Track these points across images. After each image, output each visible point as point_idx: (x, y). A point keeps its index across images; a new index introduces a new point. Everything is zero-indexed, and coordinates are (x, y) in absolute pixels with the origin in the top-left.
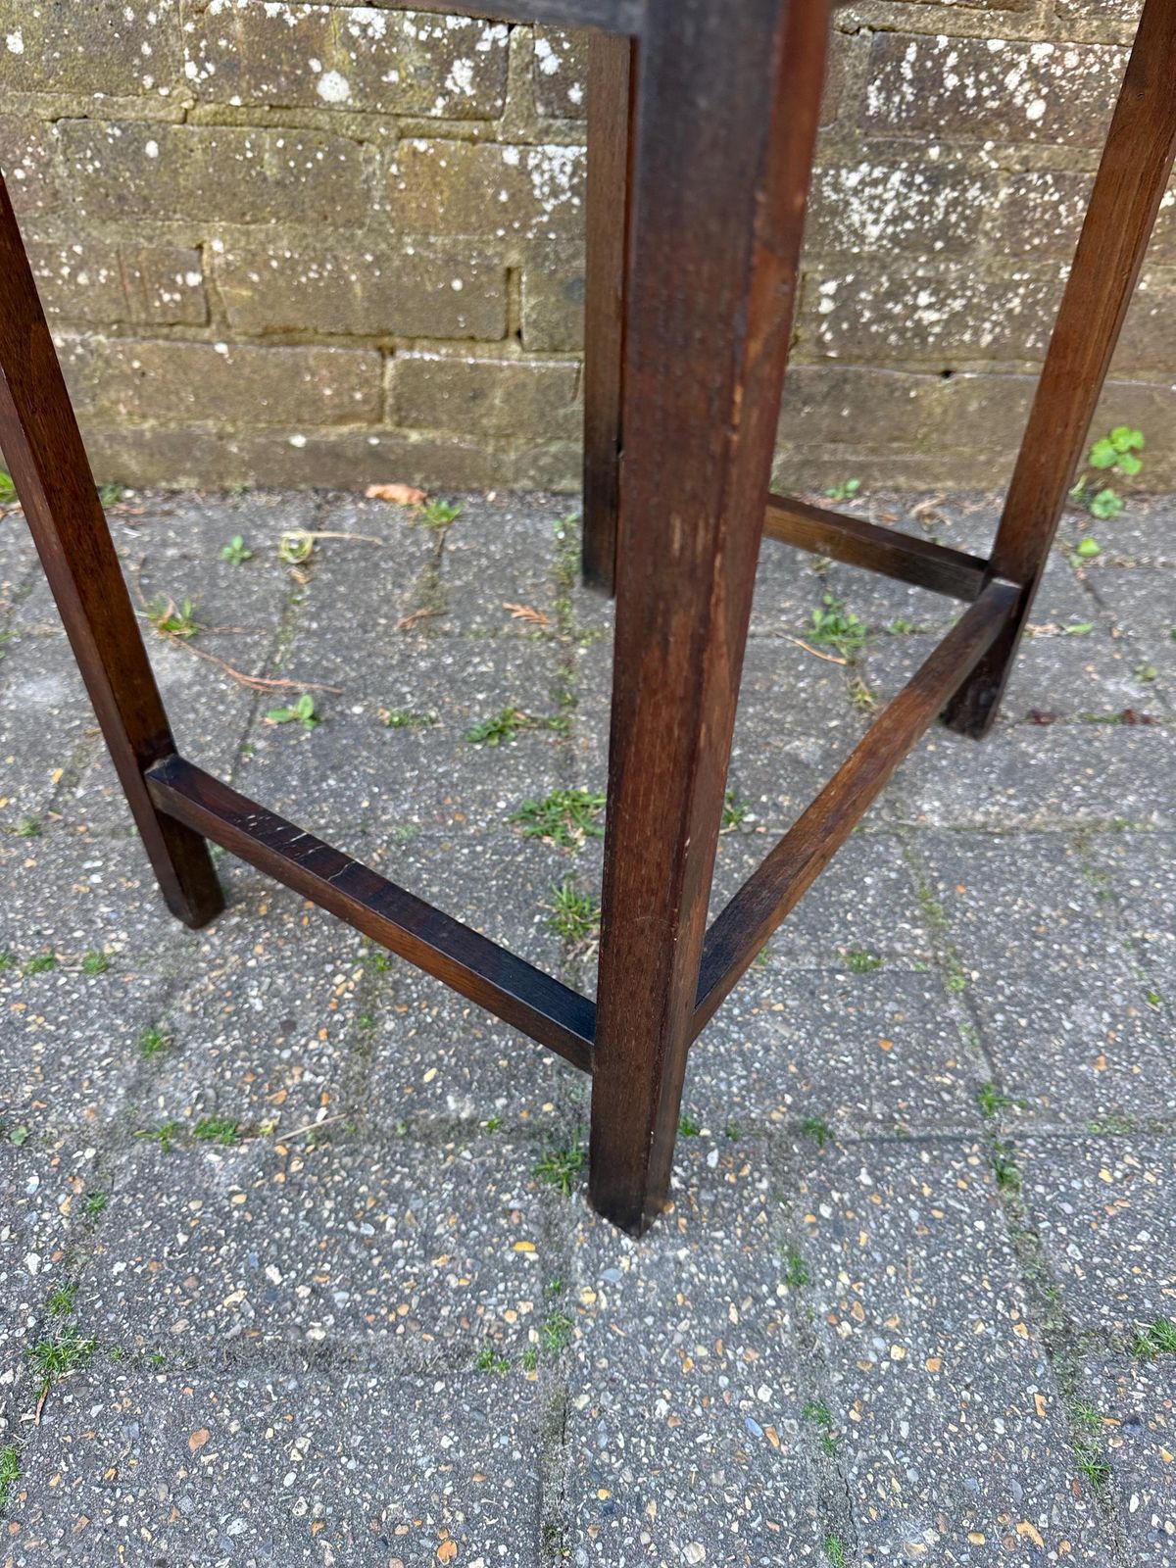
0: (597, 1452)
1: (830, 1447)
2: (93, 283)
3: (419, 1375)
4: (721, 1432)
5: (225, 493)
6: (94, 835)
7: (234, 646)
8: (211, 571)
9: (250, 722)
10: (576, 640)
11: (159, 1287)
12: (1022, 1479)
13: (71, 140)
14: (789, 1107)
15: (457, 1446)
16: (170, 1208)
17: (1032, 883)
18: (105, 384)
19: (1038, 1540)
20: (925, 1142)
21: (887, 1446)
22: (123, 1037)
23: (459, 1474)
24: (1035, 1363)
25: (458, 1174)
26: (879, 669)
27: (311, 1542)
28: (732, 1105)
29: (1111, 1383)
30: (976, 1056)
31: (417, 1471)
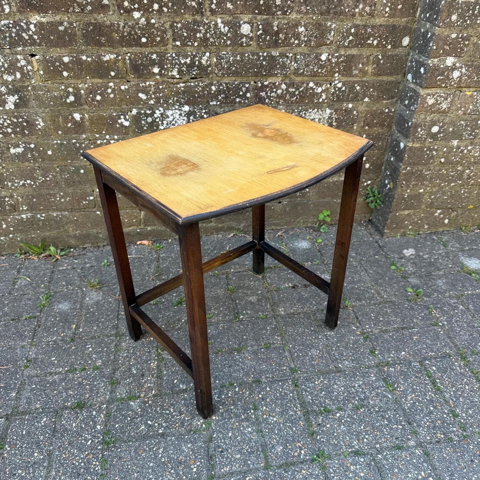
0: (218, 443)
1: (263, 437)
2: (65, 201)
3: (182, 435)
4: (242, 437)
5: (99, 247)
6: (87, 339)
7: (110, 289)
8: (100, 269)
9: (119, 308)
11: (127, 428)
12: (298, 437)
13: (62, 171)
14: (252, 377)
15: (191, 446)
16: (125, 413)
17: (303, 324)
18: (67, 224)
19: (301, 446)
20: (281, 381)
21: (273, 435)
22: (106, 382)
23: (192, 450)
24: (301, 418)
25: (185, 399)
26: (269, 278)
27: (166, 465)
28: (240, 379)
29: (315, 419)
30: (291, 362)
31: (184, 451)
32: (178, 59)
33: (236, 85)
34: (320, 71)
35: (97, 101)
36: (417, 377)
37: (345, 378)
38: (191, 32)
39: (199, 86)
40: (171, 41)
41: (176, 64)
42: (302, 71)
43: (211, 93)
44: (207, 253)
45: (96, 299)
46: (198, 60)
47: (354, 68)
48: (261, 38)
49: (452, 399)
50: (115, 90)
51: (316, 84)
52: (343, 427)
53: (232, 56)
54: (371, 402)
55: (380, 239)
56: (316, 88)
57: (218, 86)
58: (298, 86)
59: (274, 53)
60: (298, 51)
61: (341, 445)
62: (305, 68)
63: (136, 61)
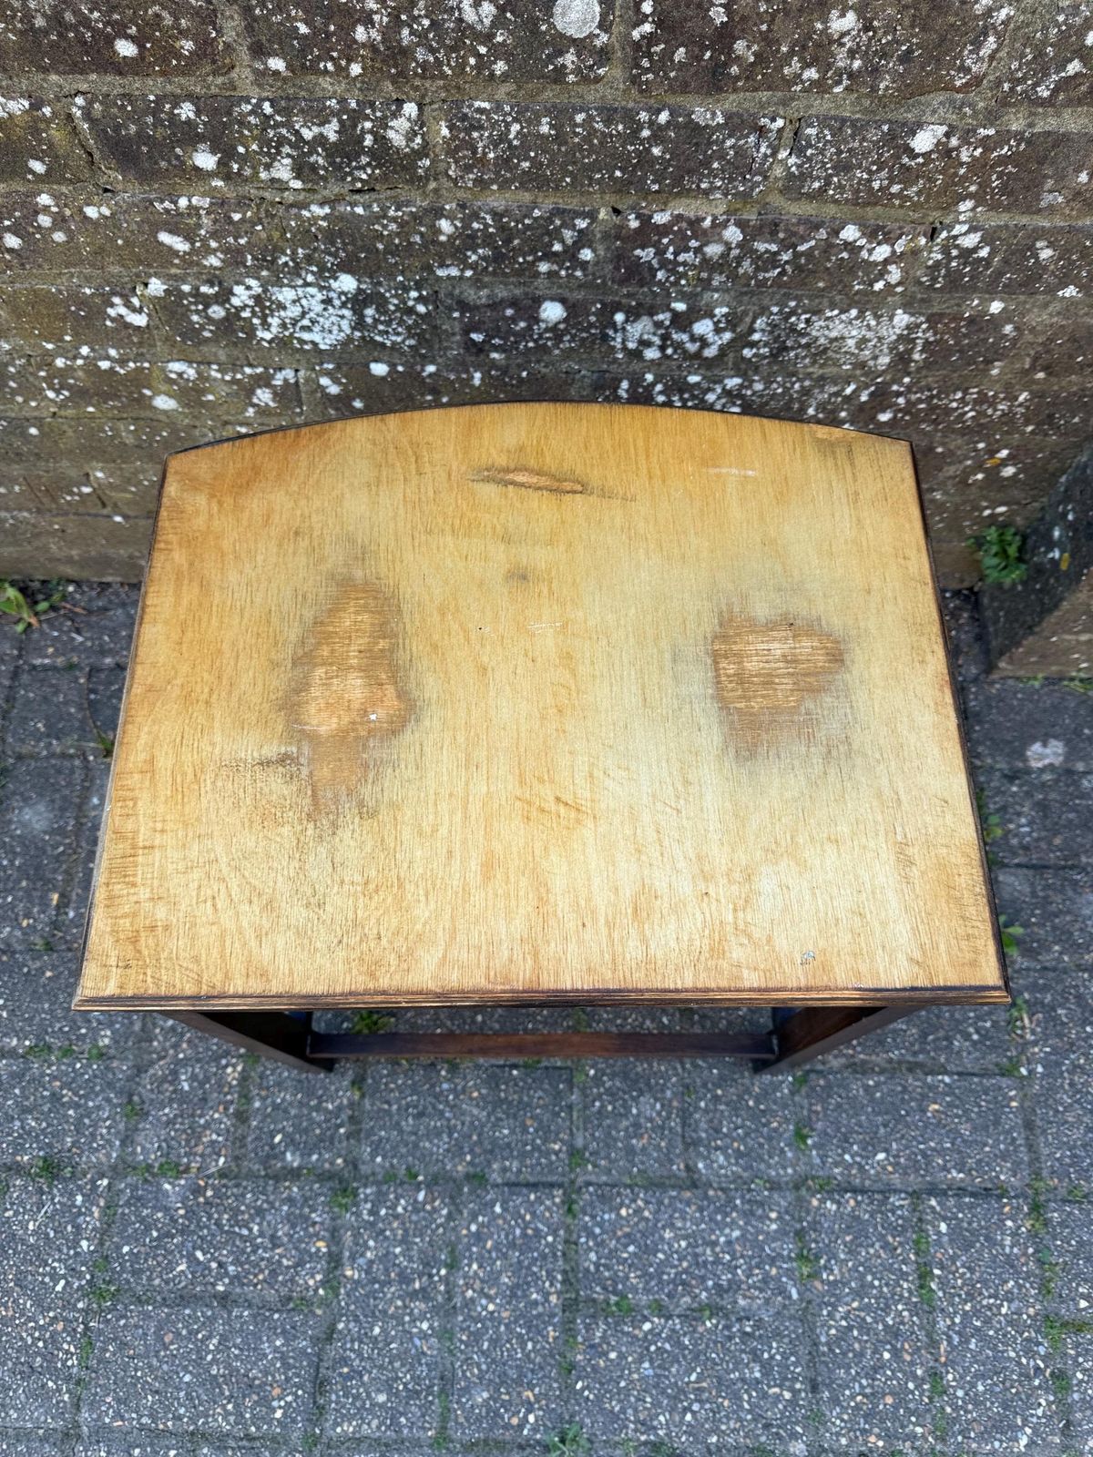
0: (345, 1350)
1: (450, 1351)
3: (267, 1310)
4: (402, 1343)
11: (146, 1260)
12: (533, 1371)
14: (468, 1163)
15: (283, 1345)
16: (148, 1216)
19: (532, 1399)
21: (476, 1353)
22: (116, 1106)
23: (283, 1358)
24: (554, 1315)
25: (290, 1200)
27: (219, 1385)
28: (437, 1160)
29: (588, 1328)
30: (578, 1129)
31: (265, 1356)
32: (288, 125)
33: (536, 219)
34: (895, 188)
35: (11, 251)
36: (886, 1246)
37: (701, 1209)
38: (328, 19)
39: (385, 216)
40: (244, 54)
41: (281, 141)
42: (816, 185)
43: (435, 242)
46: (371, 132)
47: (1050, 183)
48: (650, 55)
49: (949, 1339)
50: (65, 220)
51: (871, 234)
52: (646, 1365)
53: (516, 120)
54: (742, 1302)
56: (868, 246)
57: (462, 220)
58: (794, 234)
59: (701, 115)
60: (813, 111)
61: (627, 1419)
62: (831, 176)
63: (117, 128)
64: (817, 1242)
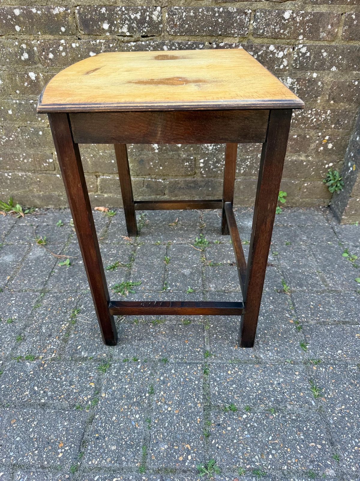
0: (98, 427)
1: (149, 428)
2: (28, 162)
3: (63, 410)
4: (126, 424)
5: (60, 209)
6: (15, 292)
7: (55, 247)
8: (53, 229)
9: (55, 265)
10: (138, 245)
11: (11, 390)
12: (190, 436)
13: (22, 131)
14: (160, 355)
15: (68, 425)
16: (16, 374)
18: (31, 184)
19: (190, 448)
20: (190, 364)
21: (162, 428)
22: (13, 337)
23: (67, 430)
24: (200, 412)
25: (81, 368)
26: (209, 252)
27: (33, 442)
28: (147, 355)
29: (216, 416)
30: (207, 344)
31: (59, 429)
32: (128, 14)
33: (189, 45)
34: (282, 31)
35: (50, 59)
36: (352, 384)
37: (264, 372)
39: (150, 45)
41: (126, 19)
42: (261, 31)
44: (156, 223)
45: (38, 255)
46: (149, 16)
47: (321, 29)
50: (66, 48)
51: (277, 48)
52: (246, 433)
53: (185, 11)
54: (289, 407)
55: (336, 225)
56: (277, 52)
57: (170, 46)
58: (257, 48)
59: (230, 9)
60: (258, 7)
61: (238, 457)
62: (265, 28)
63: (86, 16)
64: (319, 383)
